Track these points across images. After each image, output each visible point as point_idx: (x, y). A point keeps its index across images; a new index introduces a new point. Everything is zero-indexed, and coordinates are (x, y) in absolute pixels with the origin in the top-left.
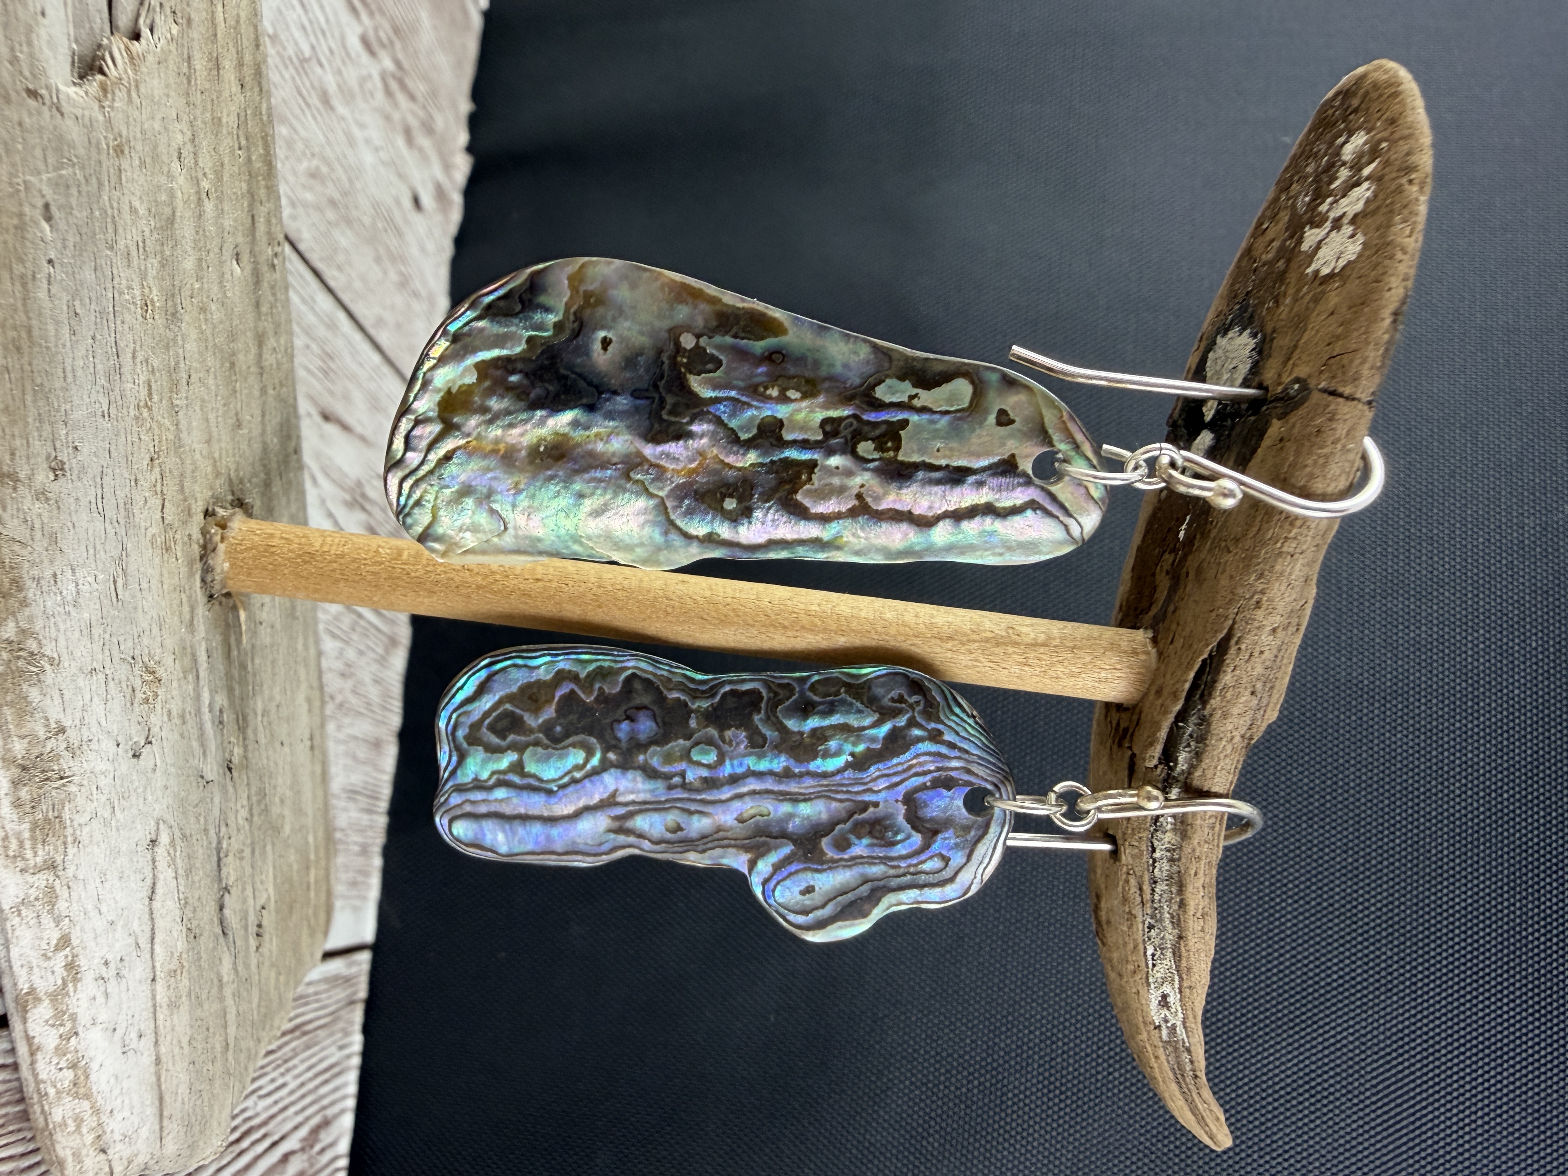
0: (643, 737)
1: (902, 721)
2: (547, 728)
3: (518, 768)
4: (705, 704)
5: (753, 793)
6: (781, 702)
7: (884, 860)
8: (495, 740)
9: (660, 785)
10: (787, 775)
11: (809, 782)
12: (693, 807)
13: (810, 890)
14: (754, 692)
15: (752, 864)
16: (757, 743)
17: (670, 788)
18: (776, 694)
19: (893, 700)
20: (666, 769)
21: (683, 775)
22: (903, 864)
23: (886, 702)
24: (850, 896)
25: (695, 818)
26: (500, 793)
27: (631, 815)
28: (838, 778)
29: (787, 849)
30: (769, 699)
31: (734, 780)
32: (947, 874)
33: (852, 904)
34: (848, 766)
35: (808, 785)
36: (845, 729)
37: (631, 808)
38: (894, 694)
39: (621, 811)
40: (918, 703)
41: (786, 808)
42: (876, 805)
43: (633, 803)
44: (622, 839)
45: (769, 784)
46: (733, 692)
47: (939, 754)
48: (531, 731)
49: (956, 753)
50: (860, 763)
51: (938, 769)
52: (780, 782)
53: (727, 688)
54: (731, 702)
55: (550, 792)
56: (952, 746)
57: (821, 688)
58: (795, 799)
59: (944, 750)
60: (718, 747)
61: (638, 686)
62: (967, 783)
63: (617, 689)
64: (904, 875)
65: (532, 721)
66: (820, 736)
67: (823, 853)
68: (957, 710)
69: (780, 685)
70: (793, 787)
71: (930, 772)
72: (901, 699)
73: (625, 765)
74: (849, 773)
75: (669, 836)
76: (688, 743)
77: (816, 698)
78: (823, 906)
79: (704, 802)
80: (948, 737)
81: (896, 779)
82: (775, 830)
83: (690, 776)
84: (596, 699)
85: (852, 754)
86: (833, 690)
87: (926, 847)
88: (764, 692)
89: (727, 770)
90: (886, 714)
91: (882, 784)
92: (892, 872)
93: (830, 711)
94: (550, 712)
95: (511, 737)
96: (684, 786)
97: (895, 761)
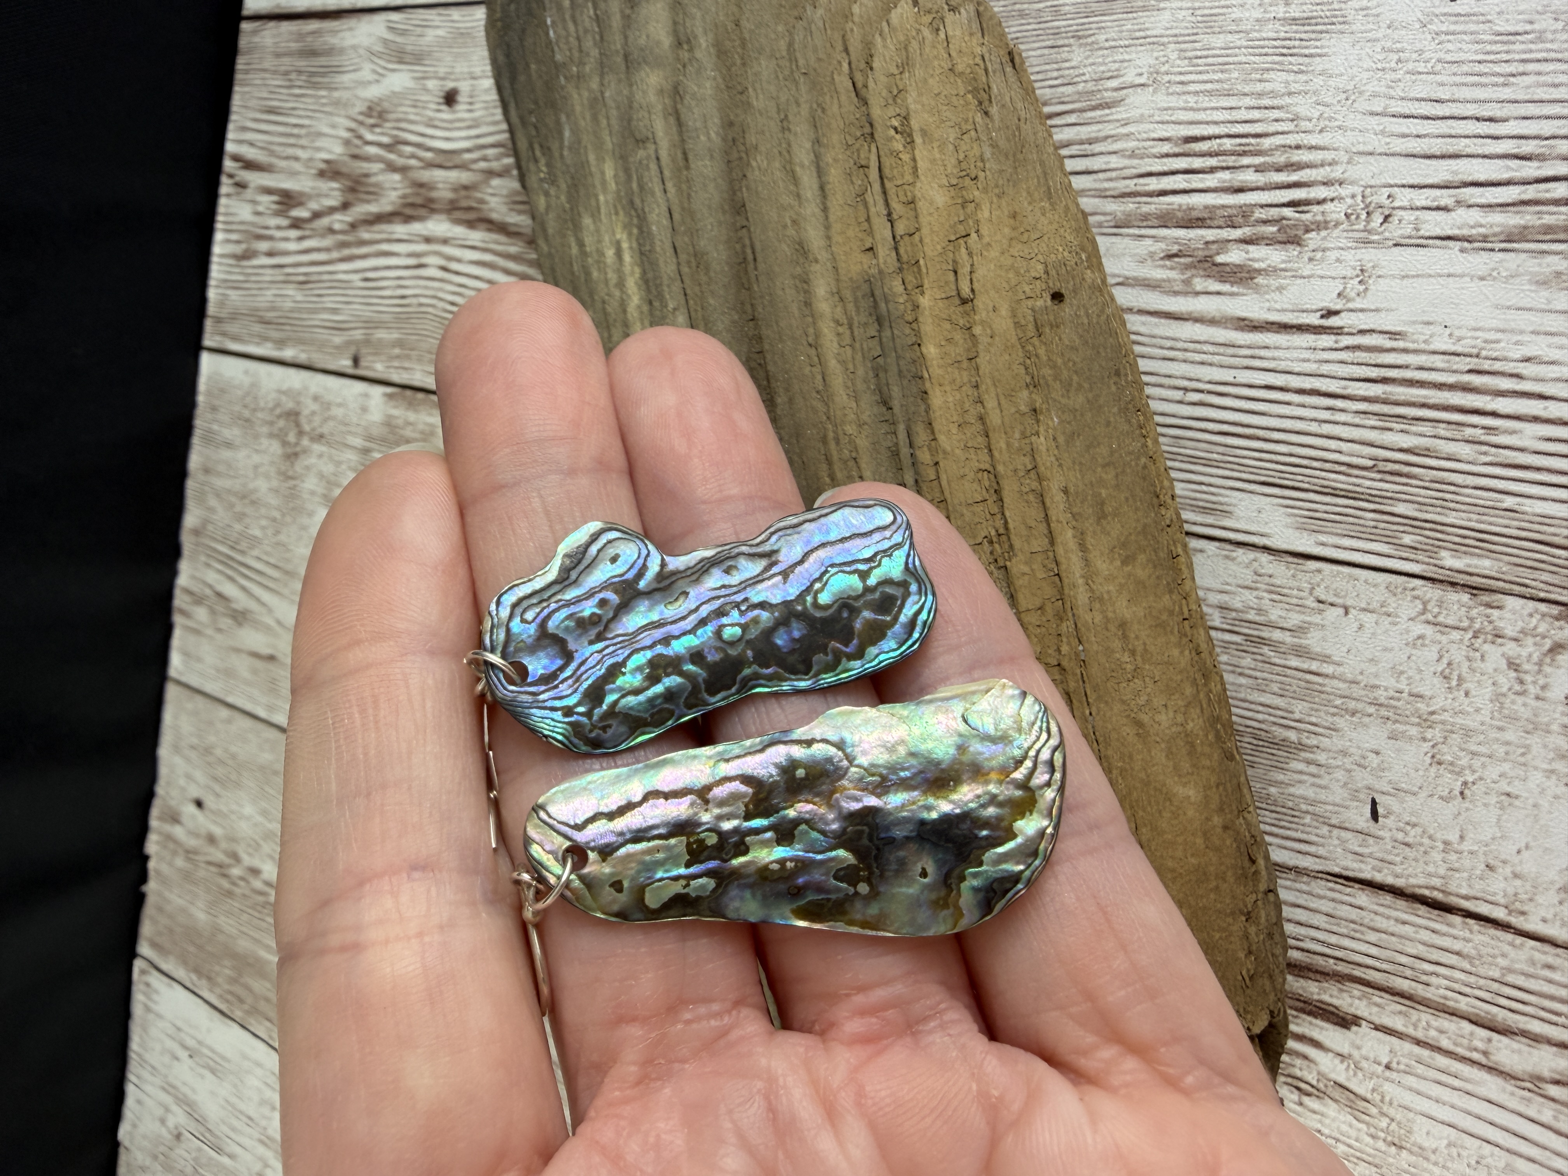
0: (782, 630)
1: (597, 713)
2: (854, 611)
3: (864, 575)
4: (746, 671)
5: (683, 618)
6: (691, 693)
7: (569, 604)
8: (889, 590)
9: (756, 599)
10: (666, 641)
11: (648, 642)
12: (723, 592)
13: (614, 560)
14: (713, 693)
15: (663, 565)
16: (697, 656)
17: (746, 600)
18: (697, 699)
19: (610, 726)
20: (756, 612)
21: (742, 613)
22: (553, 606)
23: (614, 722)
24: (581, 567)
25: (719, 584)
26: (867, 554)
27: (767, 569)
28: (627, 653)
29: (642, 584)
30: (700, 692)
31: (703, 622)
32: (518, 611)
33: (579, 562)
34: (623, 663)
35: (646, 639)
36: (636, 692)
37: (769, 574)
38: (610, 732)
39: (775, 570)
40: (591, 732)
41: (654, 616)
42: (591, 643)
43: (769, 578)
44: (767, 548)
45: (674, 629)
46: (730, 688)
47: (560, 698)
48: (866, 607)
49: (549, 704)
50: (615, 671)
51: (556, 687)
52: (668, 633)
53: (734, 689)
54: (728, 680)
55: (832, 566)
56: (554, 709)
57: (666, 715)
58: (651, 625)
59: (558, 704)
60: (724, 641)
61: (801, 667)
62: (531, 684)
63: (815, 658)
64: (550, 597)
65: (867, 611)
66: (653, 679)
67: (616, 592)
68: (560, 737)
69: (696, 706)
70: (658, 634)
71: (562, 682)
72: (604, 729)
73: (786, 604)
74: (620, 659)
76: (747, 637)
77: (666, 706)
78: (599, 551)
79: (718, 597)
80: (558, 715)
81: (583, 669)
82: (657, 596)
83: (735, 613)
84: (827, 646)
85: (624, 674)
86: (657, 717)
87: (543, 625)
88: (707, 697)
89: (709, 629)
90: (611, 713)
91: (591, 662)
92: (559, 597)
93: (652, 701)
94: (858, 623)
95: (877, 595)
96: (737, 605)
97: (590, 682)
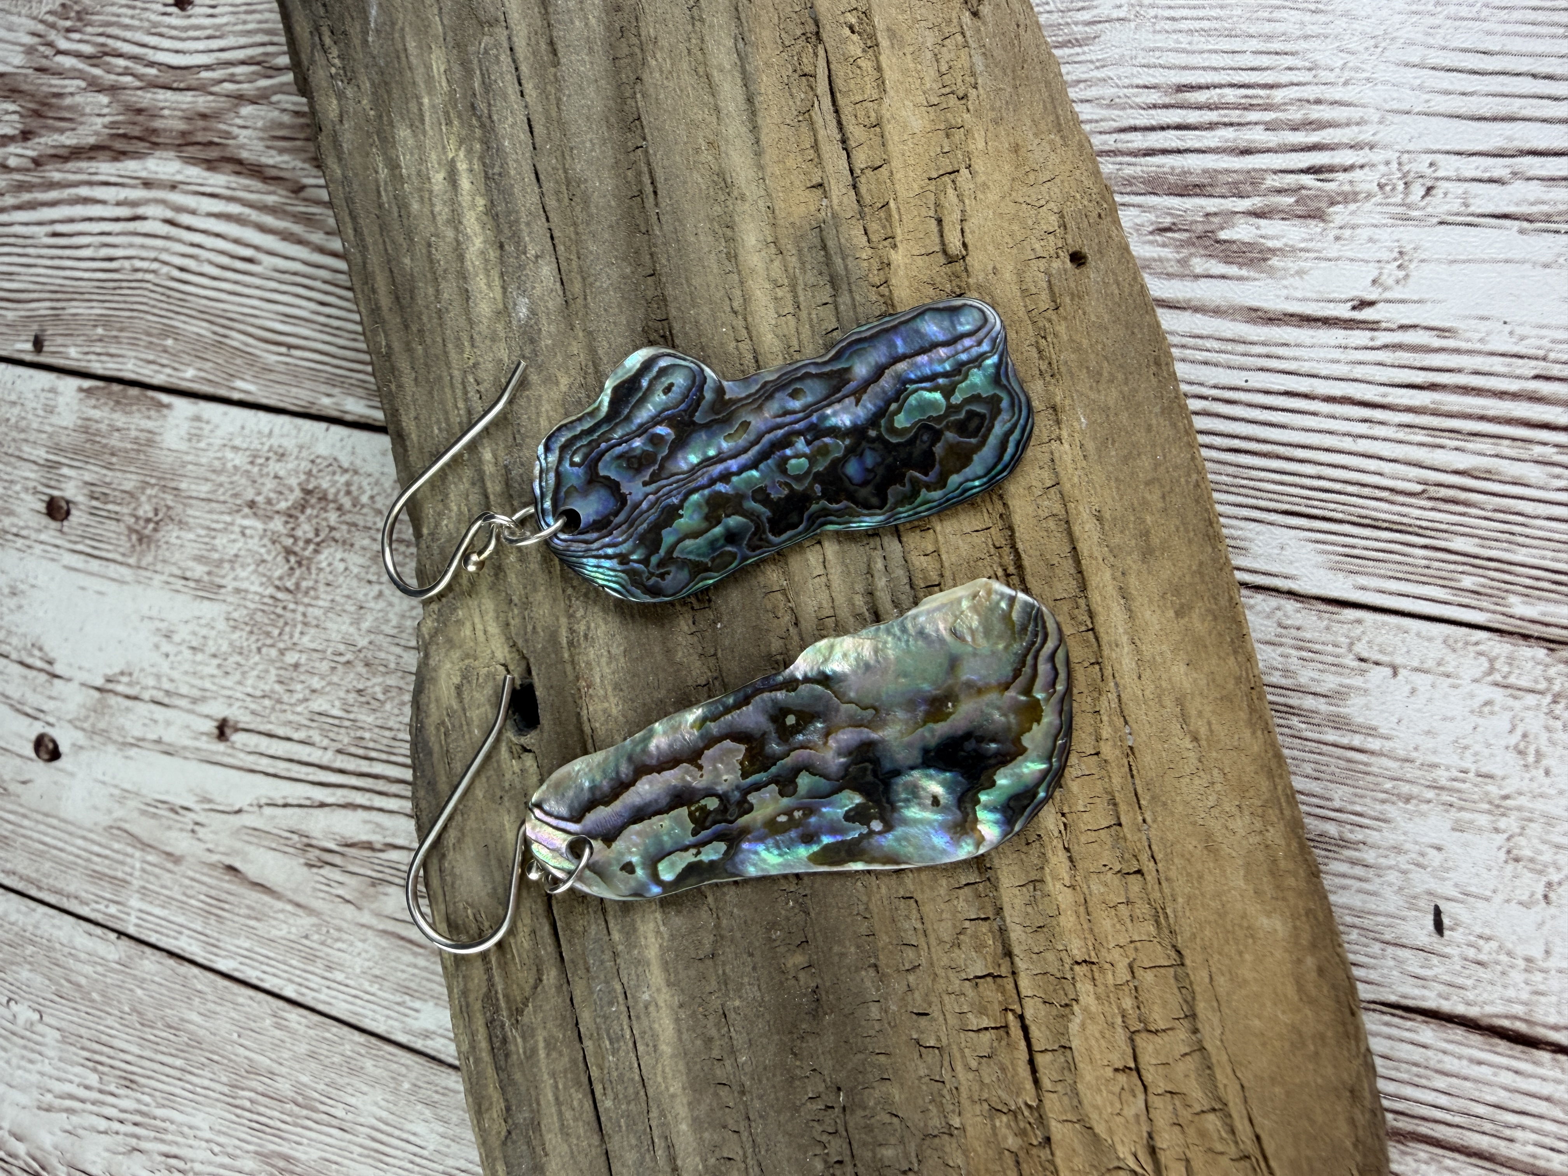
0: (853, 460)
1: (654, 560)
3: (947, 392)
4: (814, 507)
6: (754, 534)
7: (620, 442)
8: (975, 408)
9: (824, 426)
10: (724, 478)
11: (706, 480)
12: (788, 418)
13: (668, 390)
14: (778, 532)
15: (721, 391)
16: (758, 494)
18: (761, 539)
19: (668, 573)
20: (824, 441)
21: (808, 442)
22: (604, 446)
23: (673, 569)
24: (634, 400)
25: (782, 410)
27: (836, 390)
28: (685, 492)
29: (698, 415)
30: (764, 532)
31: (765, 455)
33: (630, 394)
34: (680, 505)
35: (703, 477)
36: (695, 535)
37: (838, 395)
38: (669, 578)
39: (846, 389)
40: (648, 579)
41: (713, 451)
42: (645, 484)
43: (837, 402)
45: (734, 464)
46: (796, 526)
47: (614, 546)
48: (947, 427)
49: (602, 552)
50: (671, 513)
52: (727, 469)
53: (801, 527)
54: (794, 518)
56: (608, 557)
57: (728, 558)
58: (707, 462)
60: (788, 477)
61: (874, 501)
62: (584, 532)
63: (890, 491)
64: (600, 436)
65: (950, 436)
66: (713, 520)
67: (670, 426)
68: (618, 587)
69: (760, 547)
70: (717, 470)
72: (662, 576)
74: (676, 500)
75: (798, 386)
76: (815, 470)
77: (729, 548)
78: (651, 382)
79: (781, 426)
80: (613, 563)
81: (637, 512)
82: (713, 428)
83: (801, 443)
84: (904, 475)
85: (681, 516)
86: (718, 561)
87: (594, 466)
88: (771, 537)
89: (772, 463)
90: (669, 559)
91: (646, 503)
93: (713, 544)
94: (939, 449)
95: (962, 415)
96: (802, 433)
97: (644, 526)
